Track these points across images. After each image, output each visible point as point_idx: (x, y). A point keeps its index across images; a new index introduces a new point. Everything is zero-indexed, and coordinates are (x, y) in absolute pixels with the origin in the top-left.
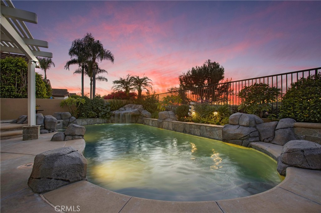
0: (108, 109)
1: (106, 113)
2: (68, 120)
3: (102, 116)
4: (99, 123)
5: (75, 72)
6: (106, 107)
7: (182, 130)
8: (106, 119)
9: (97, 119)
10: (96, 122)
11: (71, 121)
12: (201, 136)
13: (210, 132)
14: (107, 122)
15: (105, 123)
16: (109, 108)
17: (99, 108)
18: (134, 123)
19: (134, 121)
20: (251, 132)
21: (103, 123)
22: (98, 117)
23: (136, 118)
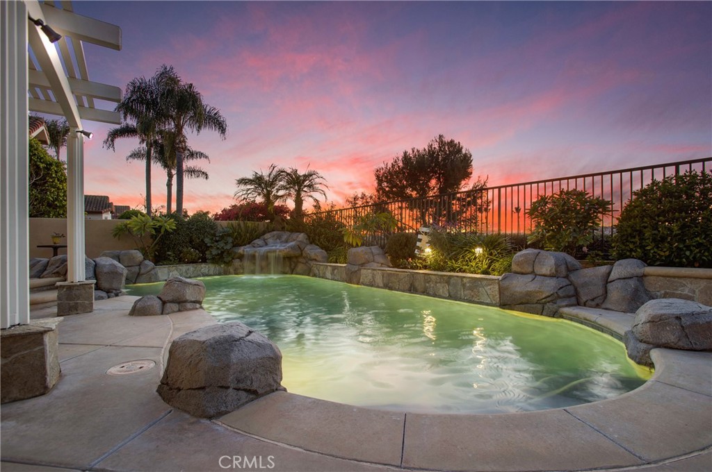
0: (226, 243)
1: (222, 253)
2: (136, 269)
3: (213, 259)
4: (208, 275)
5: (131, 156)
6: (222, 237)
7: (407, 287)
8: (222, 266)
9: (203, 265)
10: (199, 273)
11: (142, 271)
12: (450, 297)
13: (471, 289)
14: (226, 273)
15: (219, 274)
16: (230, 240)
17: (207, 240)
18: (286, 273)
19: (288, 269)
20: (561, 288)
21: (216, 275)
22: (204, 261)
23: (292, 263)
